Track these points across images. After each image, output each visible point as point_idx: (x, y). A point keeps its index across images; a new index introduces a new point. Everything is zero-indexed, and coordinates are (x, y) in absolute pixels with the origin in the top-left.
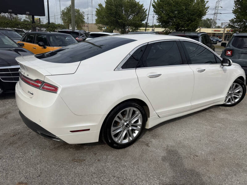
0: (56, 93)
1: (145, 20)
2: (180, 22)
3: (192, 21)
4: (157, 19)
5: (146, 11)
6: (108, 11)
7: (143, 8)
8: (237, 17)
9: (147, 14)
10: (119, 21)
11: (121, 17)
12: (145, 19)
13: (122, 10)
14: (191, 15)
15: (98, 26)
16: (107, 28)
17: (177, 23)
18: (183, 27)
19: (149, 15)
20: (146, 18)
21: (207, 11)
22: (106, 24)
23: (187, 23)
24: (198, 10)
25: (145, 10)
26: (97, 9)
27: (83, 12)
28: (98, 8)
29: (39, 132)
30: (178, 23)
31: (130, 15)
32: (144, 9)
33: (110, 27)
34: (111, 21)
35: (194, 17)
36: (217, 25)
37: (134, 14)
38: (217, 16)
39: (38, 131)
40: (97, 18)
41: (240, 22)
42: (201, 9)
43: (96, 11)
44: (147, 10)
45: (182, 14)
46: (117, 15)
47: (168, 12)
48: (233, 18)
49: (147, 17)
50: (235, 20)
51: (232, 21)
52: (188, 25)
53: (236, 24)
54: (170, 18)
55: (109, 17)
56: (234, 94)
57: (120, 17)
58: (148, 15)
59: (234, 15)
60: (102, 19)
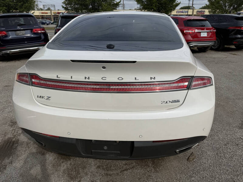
0: (212, 85)
50: (67, 2)
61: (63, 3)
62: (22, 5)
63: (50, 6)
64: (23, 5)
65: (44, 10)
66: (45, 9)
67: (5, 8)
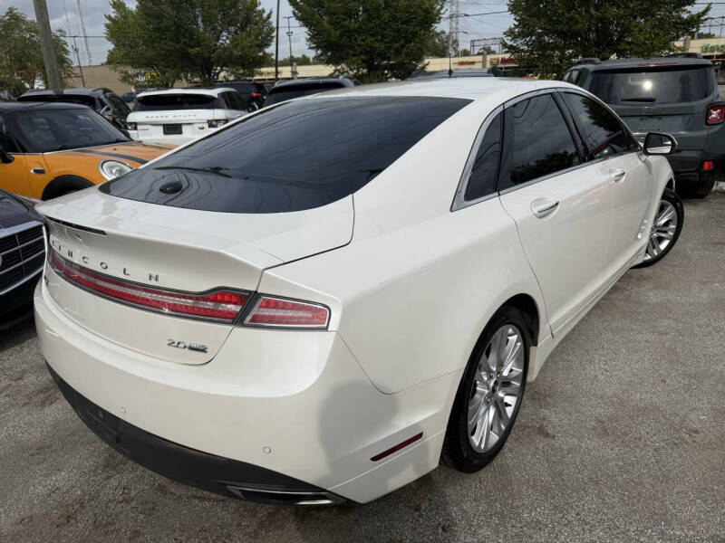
0: (326, 329)
1: (269, 45)
2: (377, 45)
3: (408, 41)
4: (308, 40)
5: (269, 16)
6: (149, 23)
7: (259, 8)
8: (522, 23)
9: (274, 25)
10: (190, 50)
11: (194, 40)
12: (271, 41)
13: (196, 17)
14: (402, 23)
15: (121, 72)
16: (153, 77)
17: (368, 49)
18: (383, 56)
19: (280, 30)
20: (272, 37)
21: (442, 8)
22: (149, 64)
23: (396, 45)
24: (420, 7)
25: (265, 15)
26: (109, 18)
27: (60, 31)
28: (113, 15)
29: (235, 490)
30: (371, 47)
31: (221, 32)
32: (263, 11)
33: (164, 73)
34: (162, 52)
35: (411, 28)
36: (461, 48)
37: (232, 29)
38: (457, 23)
39: (229, 487)
40: (113, 46)
41: (530, 34)
42: (427, 6)
43: (107, 26)
44: (271, 12)
45: (378, 22)
46: (182, 32)
47: (338, 18)
48: (513, 26)
49: (274, 34)
50: (517, 30)
51: (510, 33)
52: (398, 52)
53: (520, 41)
54: (348, 33)
55: (153, 41)
56: (658, 231)
57: (192, 39)
58: (277, 28)
59: (513, 16)
60: (132, 48)
61: (505, 33)
62: (403, 47)
63: (490, 42)
64: (402, 49)
65: (475, 55)
66: (476, 52)
67: (363, 57)
